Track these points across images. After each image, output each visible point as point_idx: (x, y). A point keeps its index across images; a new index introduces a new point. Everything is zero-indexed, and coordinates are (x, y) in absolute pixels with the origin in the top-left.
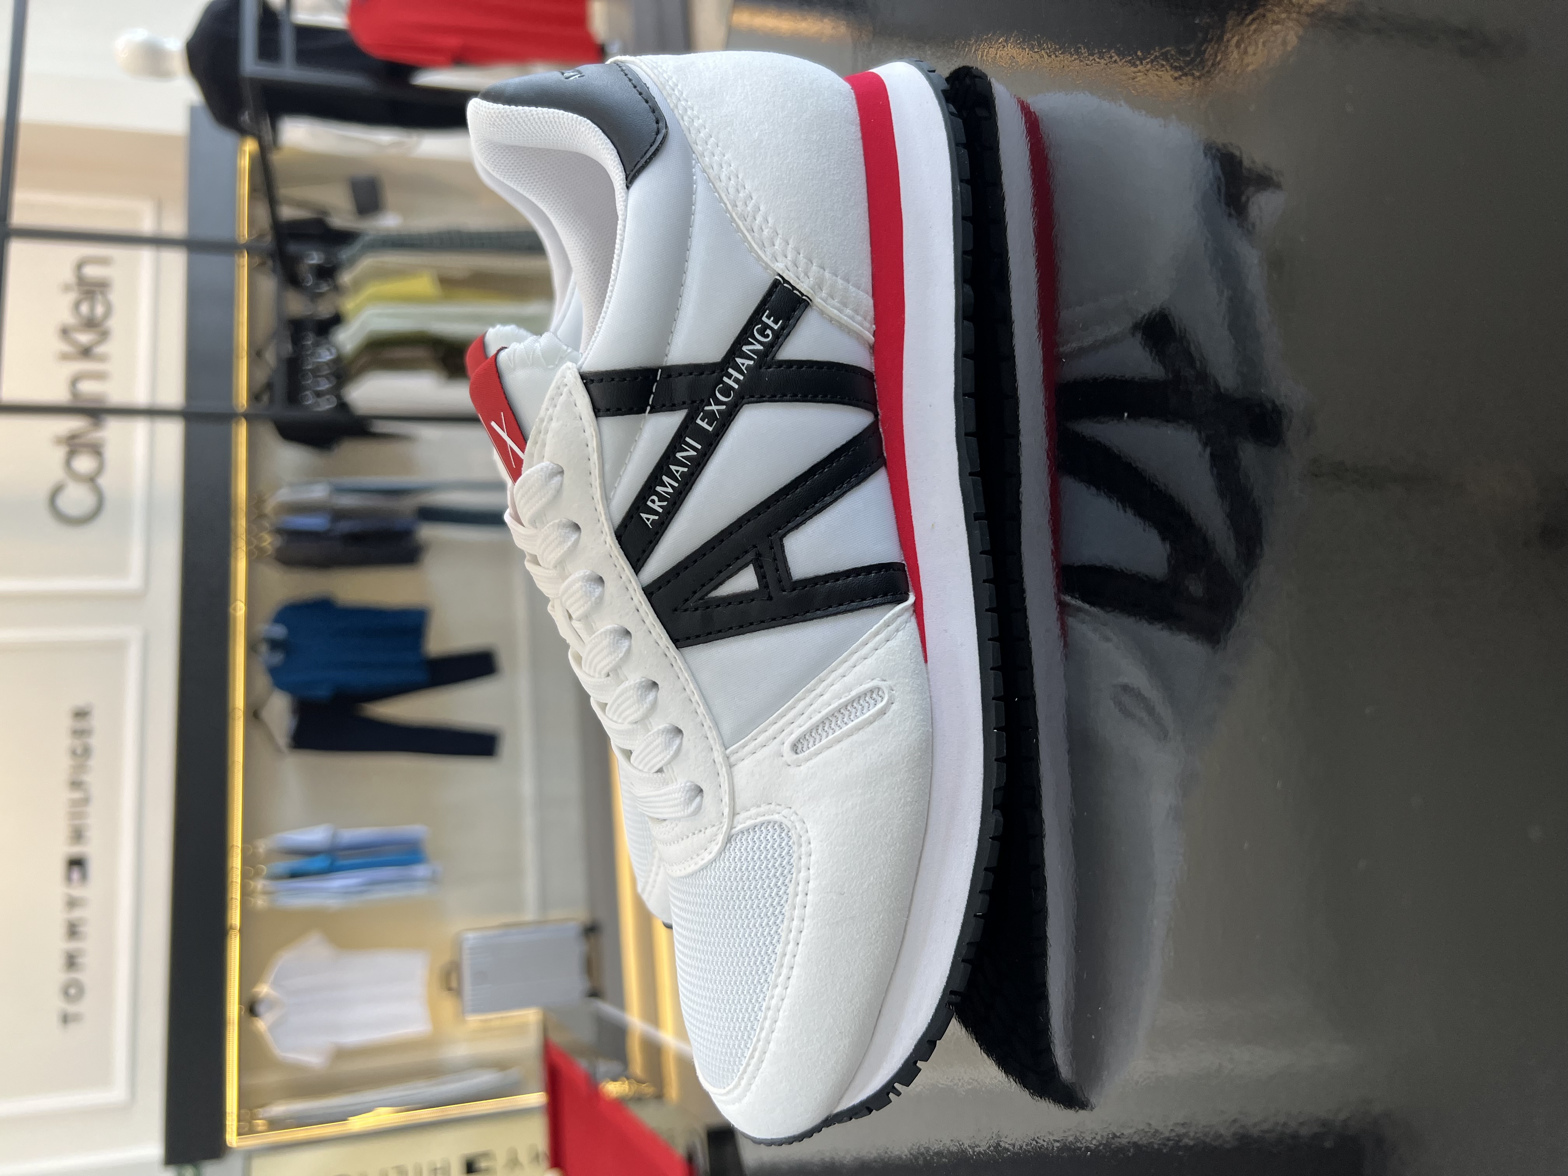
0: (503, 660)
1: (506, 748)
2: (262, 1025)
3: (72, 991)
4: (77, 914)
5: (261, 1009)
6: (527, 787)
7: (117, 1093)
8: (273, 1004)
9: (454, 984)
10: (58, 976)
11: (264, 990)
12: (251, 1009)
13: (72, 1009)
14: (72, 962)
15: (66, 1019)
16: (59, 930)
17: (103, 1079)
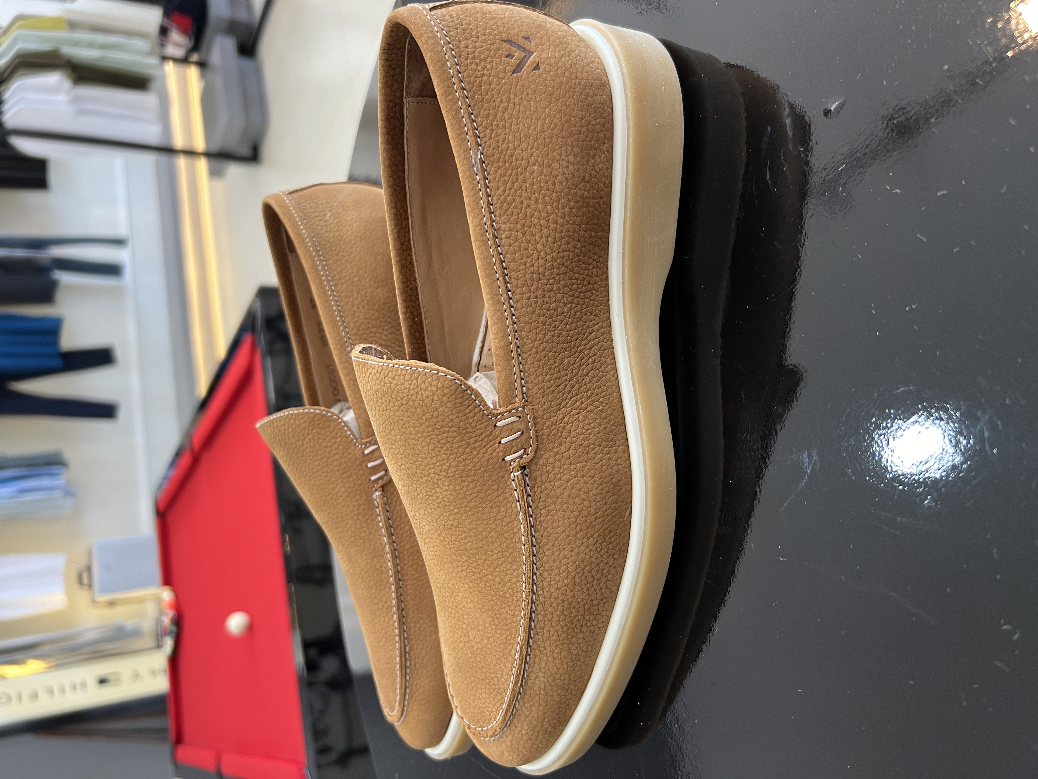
0: (119, 353)
1: (122, 413)
6: (139, 440)
9: (85, 581)
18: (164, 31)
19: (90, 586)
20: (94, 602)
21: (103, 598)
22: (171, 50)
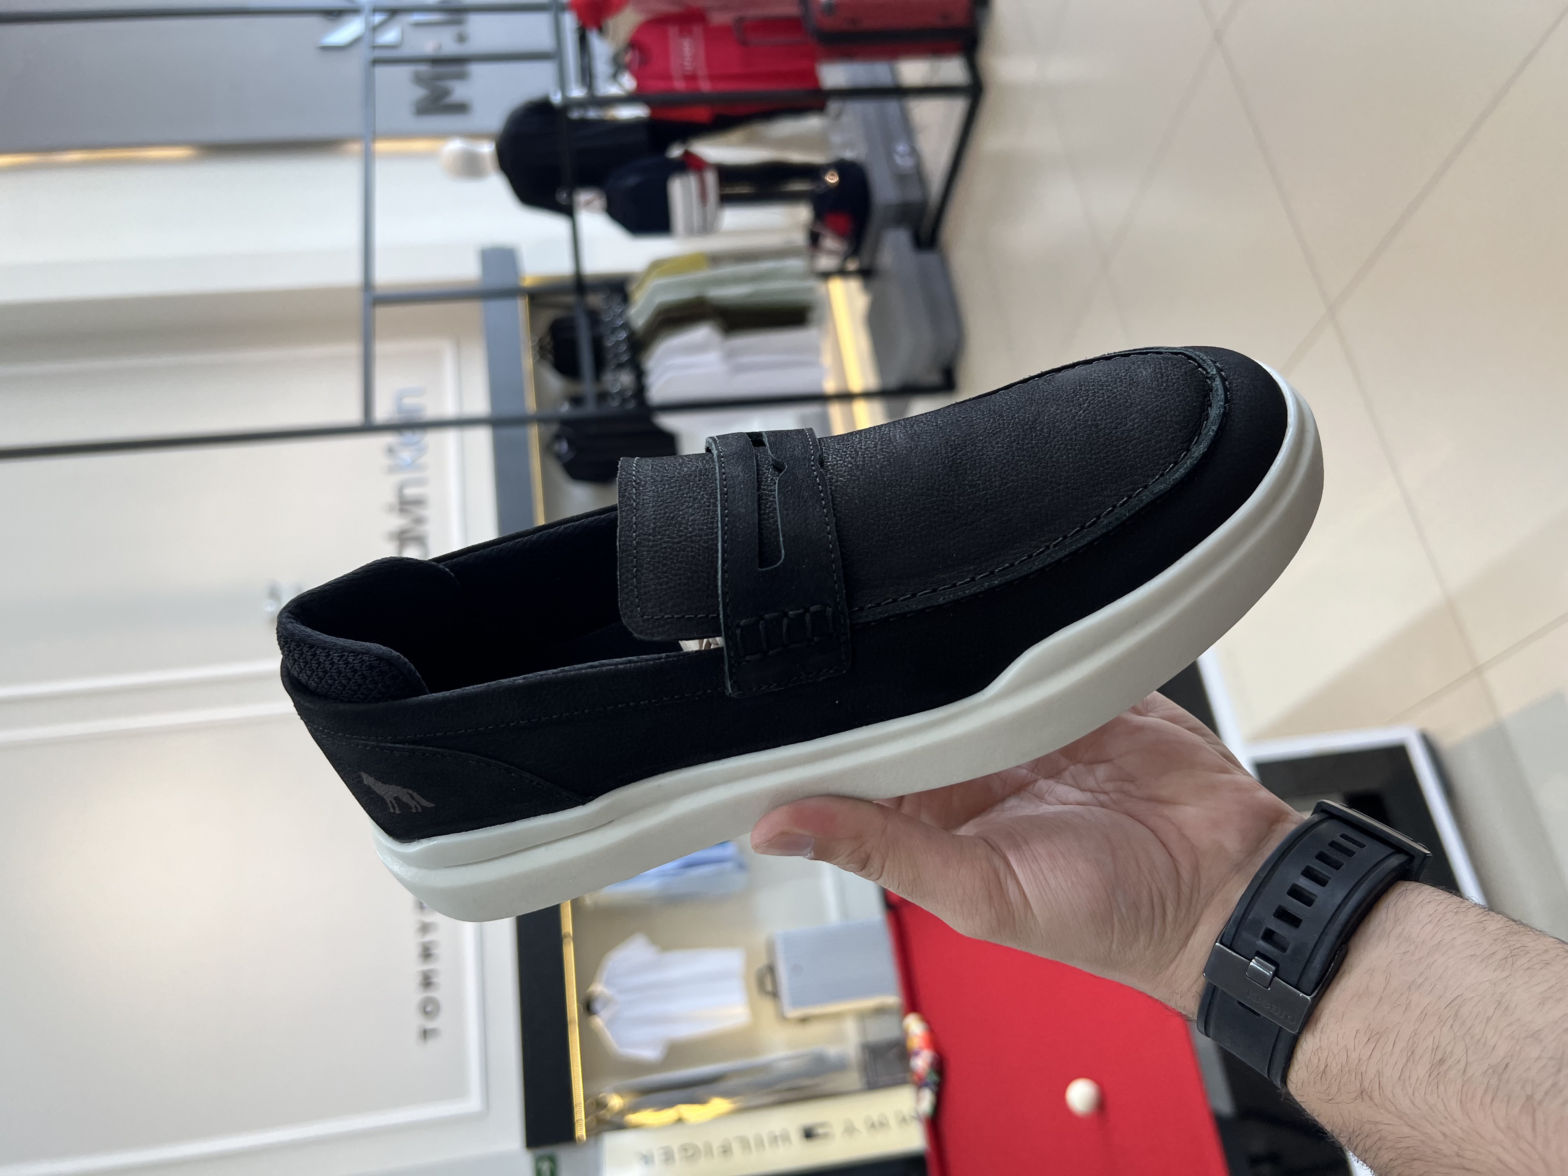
2: (599, 1021)
3: (429, 1009)
4: (429, 938)
5: (597, 1006)
7: (473, 1103)
8: (607, 1002)
9: (769, 987)
10: (416, 996)
11: (598, 988)
12: (588, 1007)
13: (430, 1025)
14: (427, 982)
15: (425, 1034)
16: (414, 952)
17: (459, 1091)
18: (814, 239)
19: (775, 995)
20: (783, 1018)
21: (794, 1013)
22: (826, 262)
